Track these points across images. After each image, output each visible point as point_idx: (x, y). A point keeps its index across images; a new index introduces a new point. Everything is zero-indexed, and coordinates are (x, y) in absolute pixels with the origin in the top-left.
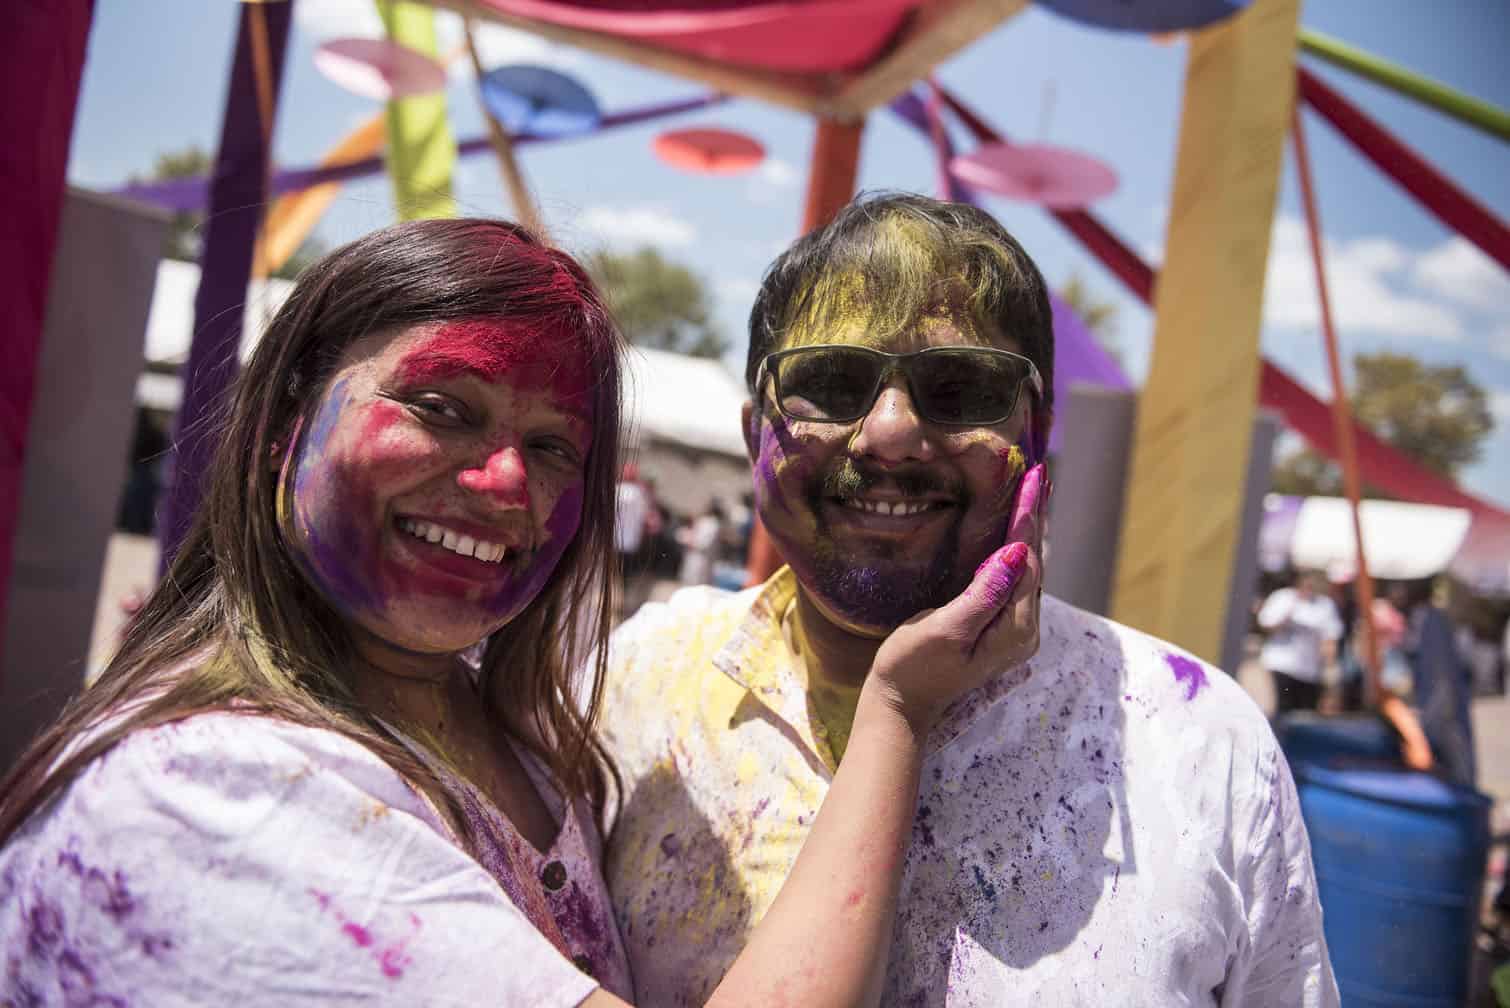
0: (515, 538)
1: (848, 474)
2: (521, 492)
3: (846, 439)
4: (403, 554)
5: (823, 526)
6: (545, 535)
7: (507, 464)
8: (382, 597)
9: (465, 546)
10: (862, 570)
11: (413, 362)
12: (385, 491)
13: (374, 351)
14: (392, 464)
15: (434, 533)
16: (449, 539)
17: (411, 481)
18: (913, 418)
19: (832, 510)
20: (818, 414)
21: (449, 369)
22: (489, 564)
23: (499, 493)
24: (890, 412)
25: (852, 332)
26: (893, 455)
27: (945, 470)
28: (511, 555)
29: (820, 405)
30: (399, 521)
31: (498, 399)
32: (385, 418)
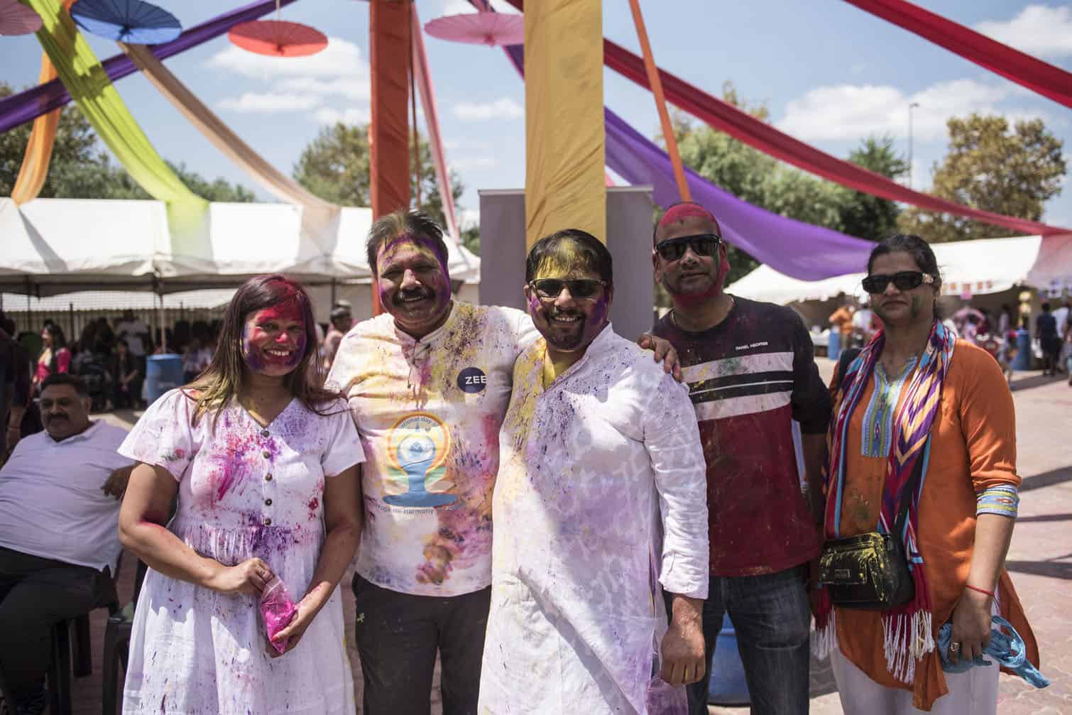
0: (290, 349)
1: (555, 310)
2: (289, 340)
3: (554, 302)
4: (266, 357)
5: (549, 325)
6: (297, 347)
7: (284, 336)
8: (264, 366)
9: (279, 354)
10: (561, 336)
11: (260, 319)
12: (261, 345)
13: (253, 317)
14: (261, 339)
15: (272, 352)
16: (276, 353)
17: (266, 342)
18: (570, 297)
19: (551, 320)
20: (547, 295)
21: (268, 319)
22: (286, 356)
23: (283, 342)
24: (564, 295)
25: (554, 274)
26: (566, 306)
27: (579, 309)
28: (291, 353)
29: (547, 292)
30: (265, 351)
31: (280, 322)
32: (258, 331)
